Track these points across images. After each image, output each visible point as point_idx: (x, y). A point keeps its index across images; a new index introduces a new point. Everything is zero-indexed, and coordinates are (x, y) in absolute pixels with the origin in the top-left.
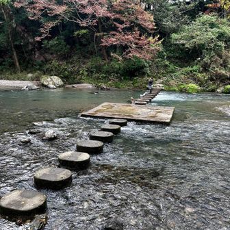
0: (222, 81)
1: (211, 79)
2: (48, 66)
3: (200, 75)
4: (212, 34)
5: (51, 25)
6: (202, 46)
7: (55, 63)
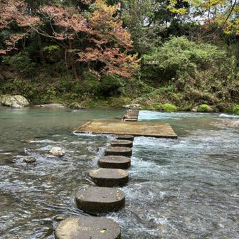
0: (197, 101)
1: (186, 99)
2: (8, 85)
3: (175, 95)
4: (184, 55)
5: (18, 37)
6: (175, 67)
7: (17, 81)
